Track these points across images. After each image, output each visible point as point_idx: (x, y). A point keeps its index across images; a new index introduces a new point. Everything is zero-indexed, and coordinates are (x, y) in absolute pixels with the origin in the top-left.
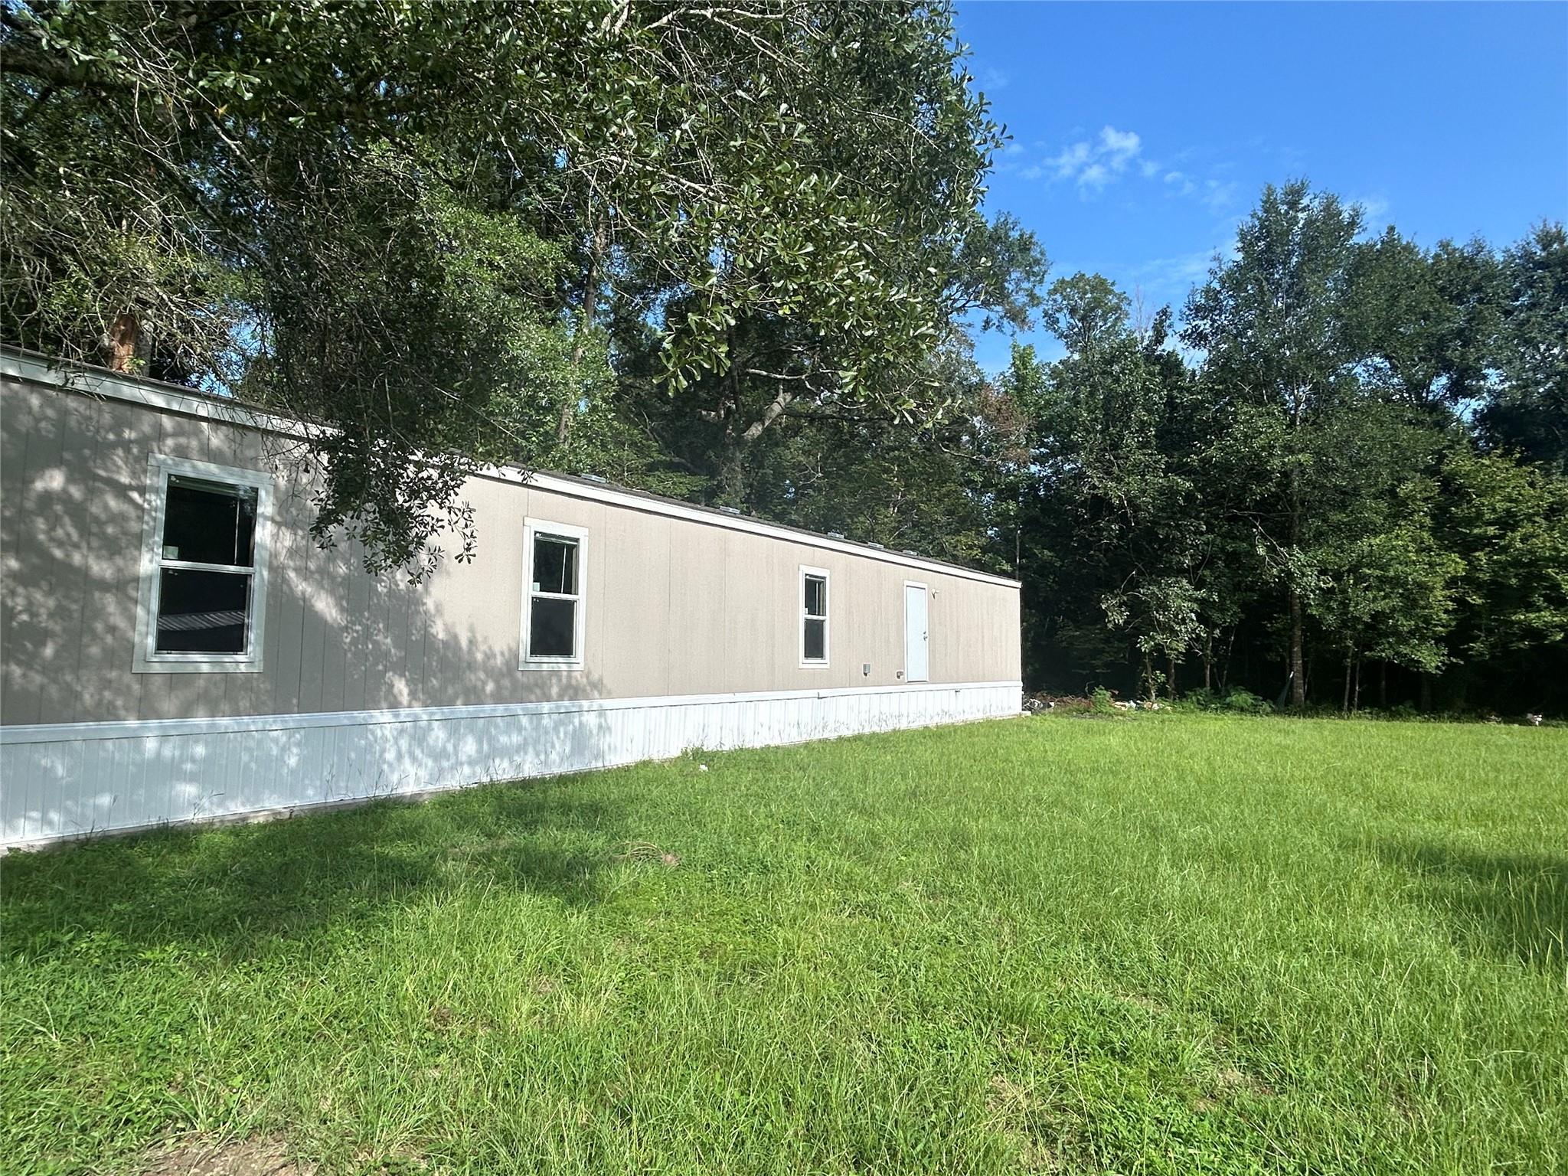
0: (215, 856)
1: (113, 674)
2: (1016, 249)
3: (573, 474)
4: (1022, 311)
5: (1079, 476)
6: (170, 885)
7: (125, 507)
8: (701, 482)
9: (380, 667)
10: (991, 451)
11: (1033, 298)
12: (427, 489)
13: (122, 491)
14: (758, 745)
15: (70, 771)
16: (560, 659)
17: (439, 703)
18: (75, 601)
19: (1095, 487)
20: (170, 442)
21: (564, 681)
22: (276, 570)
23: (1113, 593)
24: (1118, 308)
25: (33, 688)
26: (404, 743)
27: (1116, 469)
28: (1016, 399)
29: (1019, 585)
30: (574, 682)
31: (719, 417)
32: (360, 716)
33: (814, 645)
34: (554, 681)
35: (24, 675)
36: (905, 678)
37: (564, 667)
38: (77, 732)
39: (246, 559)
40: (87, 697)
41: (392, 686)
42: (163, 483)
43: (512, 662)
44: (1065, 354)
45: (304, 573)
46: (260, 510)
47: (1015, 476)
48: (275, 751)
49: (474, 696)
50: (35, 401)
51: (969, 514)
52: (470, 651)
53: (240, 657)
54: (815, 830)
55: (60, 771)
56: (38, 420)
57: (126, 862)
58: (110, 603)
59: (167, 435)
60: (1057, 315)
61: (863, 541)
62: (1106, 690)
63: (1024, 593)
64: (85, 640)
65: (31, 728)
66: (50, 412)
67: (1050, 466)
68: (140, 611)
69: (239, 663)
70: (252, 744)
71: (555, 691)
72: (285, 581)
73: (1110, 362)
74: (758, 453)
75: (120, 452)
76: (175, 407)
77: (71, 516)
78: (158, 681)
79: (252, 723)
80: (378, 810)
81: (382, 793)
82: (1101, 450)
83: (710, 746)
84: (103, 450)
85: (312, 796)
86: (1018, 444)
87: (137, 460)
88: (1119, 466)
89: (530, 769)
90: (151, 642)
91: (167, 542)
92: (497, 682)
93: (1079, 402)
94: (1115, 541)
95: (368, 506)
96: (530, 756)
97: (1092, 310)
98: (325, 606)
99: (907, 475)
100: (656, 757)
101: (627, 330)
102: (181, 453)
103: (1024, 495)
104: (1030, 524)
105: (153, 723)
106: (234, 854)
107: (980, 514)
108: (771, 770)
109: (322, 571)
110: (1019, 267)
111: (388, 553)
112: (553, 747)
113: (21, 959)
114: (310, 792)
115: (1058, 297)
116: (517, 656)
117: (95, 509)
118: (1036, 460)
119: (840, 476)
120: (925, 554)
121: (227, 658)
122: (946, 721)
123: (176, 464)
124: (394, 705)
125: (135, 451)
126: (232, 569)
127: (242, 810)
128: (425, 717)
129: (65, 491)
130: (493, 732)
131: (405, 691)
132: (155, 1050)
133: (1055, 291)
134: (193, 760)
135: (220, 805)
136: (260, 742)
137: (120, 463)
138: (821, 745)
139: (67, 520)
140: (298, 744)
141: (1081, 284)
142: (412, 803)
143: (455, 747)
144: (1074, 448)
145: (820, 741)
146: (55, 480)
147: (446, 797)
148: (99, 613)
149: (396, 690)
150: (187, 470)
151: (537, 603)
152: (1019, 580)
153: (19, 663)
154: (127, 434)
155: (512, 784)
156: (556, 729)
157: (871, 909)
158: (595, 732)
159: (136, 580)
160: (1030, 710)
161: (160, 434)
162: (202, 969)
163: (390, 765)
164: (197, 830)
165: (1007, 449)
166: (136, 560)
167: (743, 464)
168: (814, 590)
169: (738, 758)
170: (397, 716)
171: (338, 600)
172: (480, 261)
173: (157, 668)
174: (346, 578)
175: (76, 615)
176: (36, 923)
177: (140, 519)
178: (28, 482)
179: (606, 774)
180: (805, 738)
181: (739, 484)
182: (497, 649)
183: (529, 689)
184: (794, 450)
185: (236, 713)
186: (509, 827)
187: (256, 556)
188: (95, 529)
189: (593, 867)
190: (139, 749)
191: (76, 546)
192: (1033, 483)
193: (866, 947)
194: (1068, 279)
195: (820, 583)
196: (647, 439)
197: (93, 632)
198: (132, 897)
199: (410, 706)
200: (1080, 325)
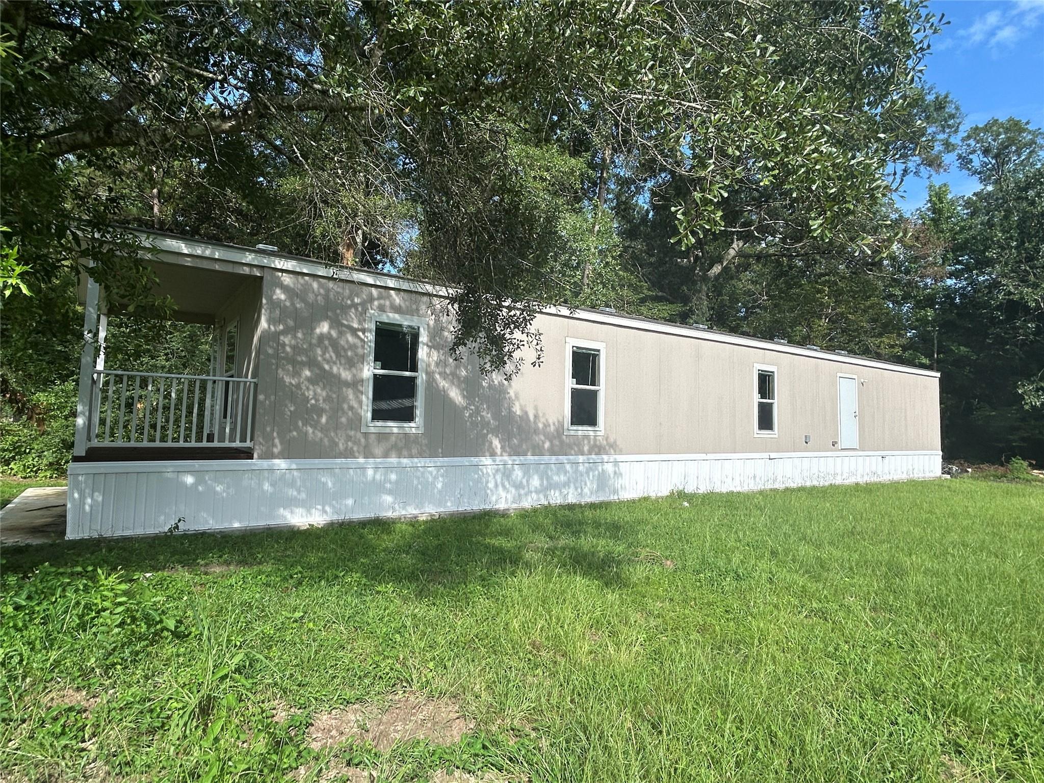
0: (403, 537)
1: (352, 433)
2: (932, 109)
3: (593, 308)
4: (938, 157)
5: (994, 285)
6: (384, 551)
7: (356, 341)
8: (678, 308)
9: (485, 431)
10: (910, 271)
11: (948, 147)
12: (513, 323)
13: (354, 331)
14: (724, 491)
15: (334, 484)
16: (589, 428)
17: (518, 454)
18: (335, 393)
19: (1010, 293)
20: (376, 303)
21: (592, 442)
22: (429, 374)
23: (1030, 380)
24: (1033, 142)
25: (317, 440)
26: (499, 477)
27: (1032, 278)
28: (932, 228)
29: (938, 375)
30: (598, 443)
31: (690, 262)
32: (474, 460)
33: (766, 419)
34: (586, 442)
35: (313, 432)
36: (839, 446)
37: (592, 433)
38: (336, 464)
39: (414, 368)
40: (341, 445)
41: (491, 443)
42: (373, 327)
43: (560, 431)
44: (978, 187)
45: (444, 375)
46: (420, 340)
47: (933, 289)
48: (430, 479)
49: (538, 450)
50: (315, 285)
51: (891, 321)
52: (535, 422)
53: (412, 424)
54: (774, 553)
55: (330, 484)
56: (317, 296)
57: (361, 537)
58: (350, 394)
59: (375, 299)
60: (971, 157)
61: (802, 343)
62: (1024, 459)
63: (941, 380)
64: (340, 414)
65: (317, 461)
66: (322, 291)
67: (966, 279)
68: (364, 398)
69: (413, 428)
70: (419, 474)
71: (586, 448)
72: (434, 380)
73: (1026, 189)
74: (718, 285)
75: (353, 310)
76: (378, 283)
77: (332, 347)
78: (373, 437)
79: (419, 462)
80: (486, 517)
81: (488, 507)
82: (1017, 262)
83: (689, 489)
84: (345, 309)
85: (450, 507)
86: (935, 264)
87: (361, 314)
88: (1035, 275)
89: (572, 499)
90: (369, 415)
91: (376, 359)
92: (551, 442)
93: (993, 225)
94: (1031, 337)
95: (480, 335)
96: (572, 490)
97: (1007, 147)
98: (455, 395)
99: (837, 294)
100: (653, 495)
101: (625, 210)
102: (381, 309)
103: (940, 304)
104: (946, 326)
105: (371, 460)
106: (413, 536)
107: (900, 320)
108: (737, 509)
109: (454, 374)
110: (935, 123)
111: (492, 362)
112: (586, 484)
113: (323, 582)
114: (449, 504)
115: (972, 142)
116: (563, 426)
117: (342, 342)
118: (951, 275)
119: (781, 298)
120: (852, 353)
121: (406, 425)
122: (875, 479)
123: (379, 315)
124: (493, 454)
125: (360, 309)
126: (407, 374)
127: (415, 512)
128: (510, 462)
129: (329, 333)
130: (550, 473)
131: (499, 446)
132: (388, 640)
133: (969, 137)
134: (390, 483)
135: (404, 508)
136: (423, 473)
137: (353, 316)
138: (772, 493)
139: (330, 349)
140: (442, 476)
141: (995, 128)
142: (504, 514)
143: (527, 481)
144: (990, 262)
145: (771, 490)
146: (324, 327)
147: (523, 512)
148: (345, 399)
149: (494, 446)
150: (384, 319)
151: (575, 392)
152: (938, 371)
153: (311, 426)
154: (356, 300)
155: (562, 507)
156: (587, 473)
157: (823, 613)
158: (612, 476)
159: (362, 381)
160: (949, 473)
161: (371, 299)
162: (405, 600)
163: (491, 491)
164: (394, 521)
165: (925, 268)
166: (362, 370)
167: (707, 294)
168: (765, 382)
169: (709, 500)
170: (494, 461)
171: (462, 390)
172: (535, 178)
173: (372, 430)
174: (466, 378)
175: (335, 400)
176: (327, 565)
177: (363, 347)
178: (313, 329)
179: (621, 504)
180: (760, 487)
181: (705, 309)
182: (551, 422)
183: (570, 446)
184: (745, 282)
185: (411, 456)
186: (563, 533)
187: (419, 366)
188: (343, 354)
189: (619, 563)
190: (364, 475)
191: (335, 363)
192: (949, 294)
193: (822, 640)
194: (980, 126)
195: (769, 376)
196: (640, 281)
197: (343, 409)
198: (367, 556)
199: (502, 455)
200: (994, 161)
